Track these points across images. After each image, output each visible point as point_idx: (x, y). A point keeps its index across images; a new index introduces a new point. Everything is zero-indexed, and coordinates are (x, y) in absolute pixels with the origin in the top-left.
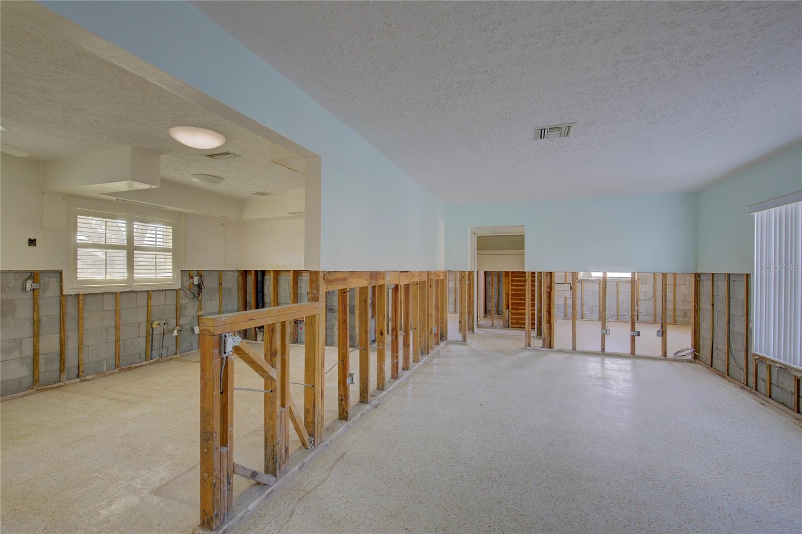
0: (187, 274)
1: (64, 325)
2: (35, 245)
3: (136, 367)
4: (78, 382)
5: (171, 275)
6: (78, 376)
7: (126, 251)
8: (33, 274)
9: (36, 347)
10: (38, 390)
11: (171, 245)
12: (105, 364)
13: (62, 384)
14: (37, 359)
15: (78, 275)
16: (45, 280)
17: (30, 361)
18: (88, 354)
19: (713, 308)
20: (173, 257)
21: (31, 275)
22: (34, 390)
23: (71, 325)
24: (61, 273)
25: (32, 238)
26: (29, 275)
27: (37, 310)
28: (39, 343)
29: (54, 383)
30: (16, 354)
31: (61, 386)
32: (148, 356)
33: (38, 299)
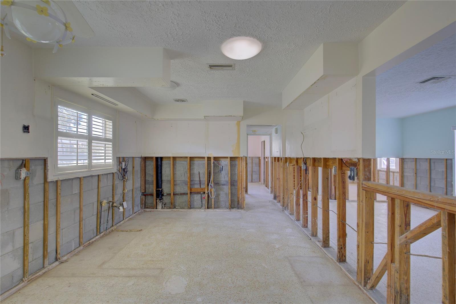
0: (120, 160)
1: (47, 212)
2: (29, 132)
3: (93, 242)
4: (58, 265)
5: (111, 161)
6: (56, 259)
7: (87, 141)
8: (24, 162)
9: (25, 236)
10: (29, 281)
11: (111, 136)
12: (73, 243)
13: (46, 269)
14: (28, 249)
15: (59, 162)
16: (33, 167)
17: (21, 252)
18: (62, 236)
19: (416, 175)
20: (113, 146)
21: (23, 162)
22: (26, 282)
23: (51, 211)
24: (45, 160)
25: (26, 125)
26: (21, 162)
27: (28, 198)
28: (28, 233)
29: (40, 270)
30: (10, 248)
31: (46, 272)
32: (98, 231)
33: (28, 187)
